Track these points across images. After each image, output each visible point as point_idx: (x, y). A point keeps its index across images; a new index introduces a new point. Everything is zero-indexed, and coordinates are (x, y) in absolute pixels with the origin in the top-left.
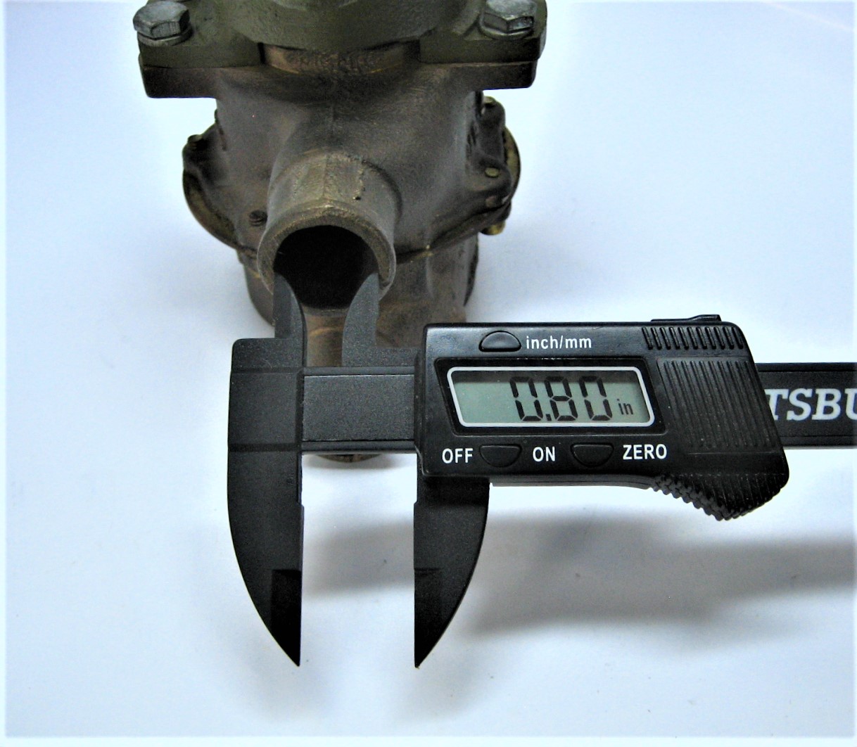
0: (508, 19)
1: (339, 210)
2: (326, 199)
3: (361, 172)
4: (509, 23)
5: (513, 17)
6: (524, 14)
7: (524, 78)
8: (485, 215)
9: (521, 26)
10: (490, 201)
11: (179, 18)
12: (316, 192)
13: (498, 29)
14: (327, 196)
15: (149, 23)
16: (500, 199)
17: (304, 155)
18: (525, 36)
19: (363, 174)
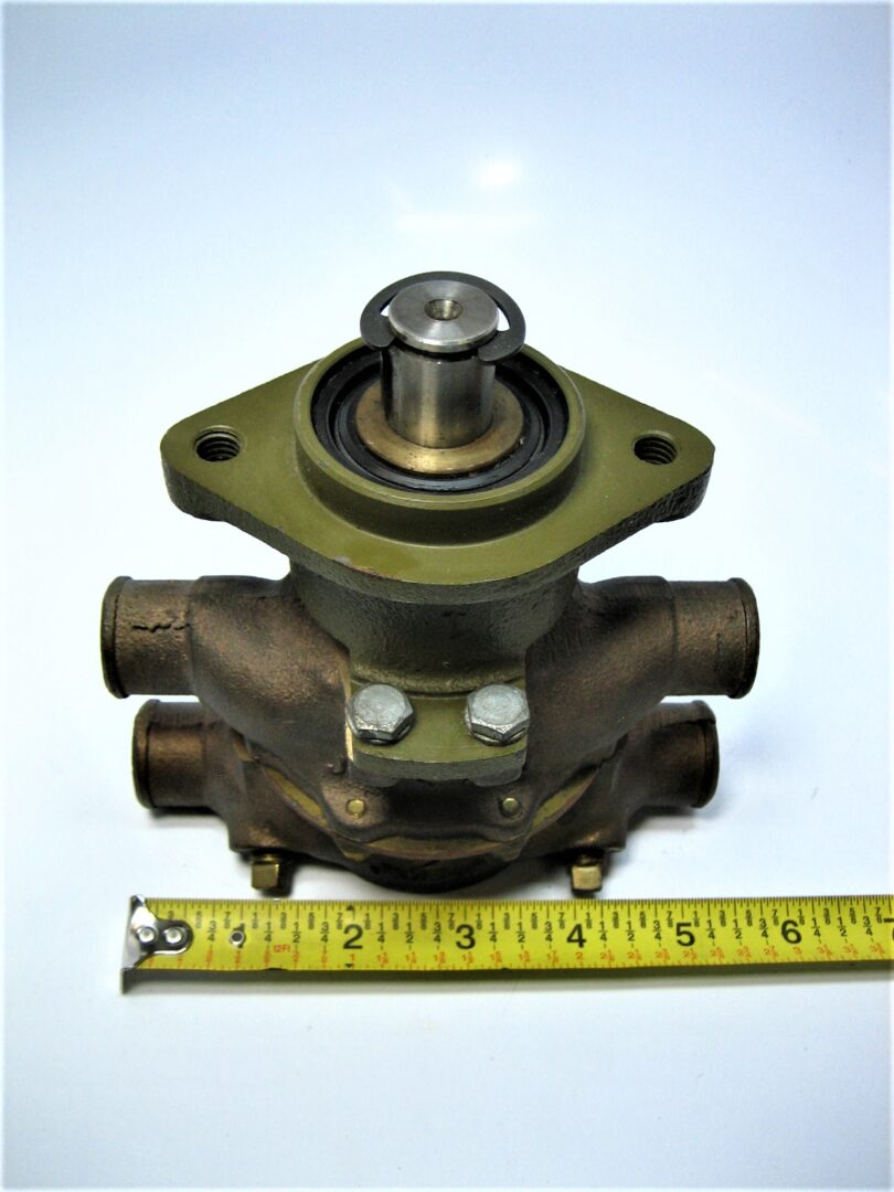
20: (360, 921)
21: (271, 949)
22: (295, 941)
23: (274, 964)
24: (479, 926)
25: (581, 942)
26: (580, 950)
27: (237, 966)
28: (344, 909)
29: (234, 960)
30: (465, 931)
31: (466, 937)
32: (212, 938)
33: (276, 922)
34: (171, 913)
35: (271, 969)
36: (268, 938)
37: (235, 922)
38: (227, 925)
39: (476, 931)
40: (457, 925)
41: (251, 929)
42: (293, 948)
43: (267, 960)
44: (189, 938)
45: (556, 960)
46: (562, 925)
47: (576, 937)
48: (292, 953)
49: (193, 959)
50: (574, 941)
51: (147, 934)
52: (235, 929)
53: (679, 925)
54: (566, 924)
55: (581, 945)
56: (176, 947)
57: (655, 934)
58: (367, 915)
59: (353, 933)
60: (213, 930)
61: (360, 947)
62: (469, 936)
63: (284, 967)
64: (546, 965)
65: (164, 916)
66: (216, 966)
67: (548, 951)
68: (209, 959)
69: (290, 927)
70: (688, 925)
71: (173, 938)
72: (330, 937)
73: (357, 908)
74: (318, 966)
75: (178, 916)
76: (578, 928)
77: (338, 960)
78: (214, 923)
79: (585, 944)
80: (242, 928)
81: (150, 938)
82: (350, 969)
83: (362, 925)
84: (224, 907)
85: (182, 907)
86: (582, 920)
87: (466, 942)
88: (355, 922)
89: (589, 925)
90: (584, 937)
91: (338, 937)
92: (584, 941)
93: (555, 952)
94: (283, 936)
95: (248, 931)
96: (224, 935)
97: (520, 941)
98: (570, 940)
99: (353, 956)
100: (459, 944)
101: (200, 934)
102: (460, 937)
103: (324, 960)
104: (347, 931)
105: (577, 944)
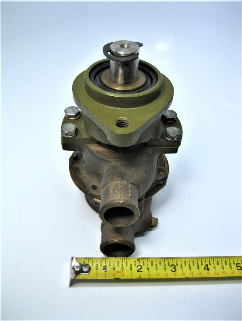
0: (173, 136)
1: (125, 203)
2: (121, 199)
3: (130, 187)
4: (173, 137)
5: (174, 136)
6: (177, 135)
7: (175, 151)
8: (160, 186)
9: (176, 138)
10: (161, 182)
11: (75, 131)
12: (118, 196)
13: (170, 138)
14: (122, 198)
15: (66, 132)
16: (164, 182)
17: (113, 180)
18: (177, 140)
19: (131, 187)
20: (141, 264)
21: (115, 272)
22: (122, 270)
23: (116, 277)
24: (177, 265)
25: (208, 269)
26: (208, 272)
27: (105, 278)
28: (136, 260)
29: (104, 276)
30: (173, 266)
31: (173, 268)
32: (97, 269)
33: (116, 265)
34: (84, 262)
35: (116, 279)
36: (114, 269)
37: (104, 265)
38: (101, 265)
39: (176, 266)
40: (170, 265)
41: (109, 266)
42: (122, 272)
43: (114, 276)
44: (90, 269)
45: (201, 275)
46: (202, 264)
47: (206, 268)
48: (121, 274)
49: (92, 275)
50: (206, 269)
51: (77, 268)
52: (104, 267)
53: (237, 264)
54: (203, 264)
55: (208, 270)
56: (86, 272)
57: (230, 267)
58: (143, 262)
59: (139, 267)
60: (97, 267)
61: (142, 272)
62: (174, 268)
63: (120, 278)
64: (199, 276)
65: (82, 263)
66: (99, 278)
67: (199, 272)
68: (97, 276)
69: (120, 266)
70: (239, 264)
71: (85, 269)
72: (132, 268)
73: (140, 260)
74: (130, 277)
75: (86, 262)
76: (207, 265)
77: (136, 276)
78: (97, 265)
79: (209, 270)
80: (106, 266)
81: (78, 270)
82: (140, 278)
83: (142, 265)
84: (100, 260)
85: (87, 260)
86: (208, 263)
87: (174, 270)
88: (140, 264)
89: (210, 264)
90: (209, 268)
91: (135, 269)
92: (209, 269)
93: (201, 272)
94: (118, 269)
95: (108, 267)
96: (100, 268)
97: (190, 269)
98: (205, 269)
99: (140, 274)
100: (171, 270)
101: (93, 268)
102: (171, 268)
103: (132, 276)
104: (137, 267)
105: (207, 270)
